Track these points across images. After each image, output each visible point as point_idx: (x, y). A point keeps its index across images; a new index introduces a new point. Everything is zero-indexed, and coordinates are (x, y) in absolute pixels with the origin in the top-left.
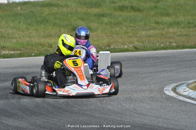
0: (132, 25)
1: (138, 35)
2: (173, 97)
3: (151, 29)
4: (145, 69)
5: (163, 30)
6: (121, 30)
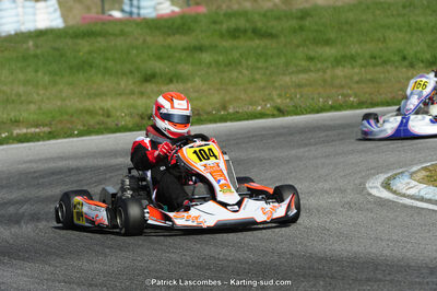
0: (260, 65)
1: (277, 84)
2: (389, 201)
3: (299, 72)
4: (312, 148)
5: (325, 72)
6: (240, 76)
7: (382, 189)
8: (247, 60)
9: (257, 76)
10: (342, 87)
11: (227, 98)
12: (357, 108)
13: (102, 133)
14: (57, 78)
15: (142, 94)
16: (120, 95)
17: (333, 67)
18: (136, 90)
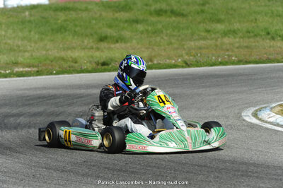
0: (175, 34)
1: (185, 47)
2: (257, 125)
3: (201, 39)
4: (208, 89)
5: (217, 40)
6: (162, 40)
7: (252, 117)
8: (167, 30)
9: (173, 41)
10: (228, 50)
11: (153, 54)
12: (236, 64)
13: (72, 73)
14: (44, 36)
15: (98, 49)
16: (84, 49)
17: (222, 37)
18: (94, 47)
